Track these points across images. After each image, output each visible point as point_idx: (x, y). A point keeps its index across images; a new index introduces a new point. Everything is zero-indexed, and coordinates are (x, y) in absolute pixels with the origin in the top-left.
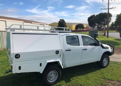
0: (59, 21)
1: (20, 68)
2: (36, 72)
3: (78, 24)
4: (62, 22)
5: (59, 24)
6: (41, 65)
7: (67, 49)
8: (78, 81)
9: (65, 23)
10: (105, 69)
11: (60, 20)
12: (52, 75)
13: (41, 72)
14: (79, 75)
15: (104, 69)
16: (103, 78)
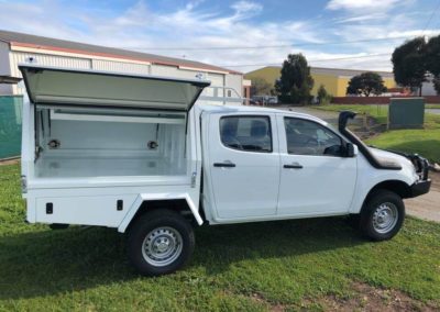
0: (286, 62)
1: (49, 208)
2: (105, 227)
3: (359, 74)
4: (297, 67)
5: (283, 71)
6: (120, 205)
7: (221, 162)
8: (249, 273)
9: (309, 68)
10: (379, 245)
11: (290, 56)
12: (159, 241)
13: (122, 229)
14: (265, 255)
15: (373, 244)
16: (348, 276)
